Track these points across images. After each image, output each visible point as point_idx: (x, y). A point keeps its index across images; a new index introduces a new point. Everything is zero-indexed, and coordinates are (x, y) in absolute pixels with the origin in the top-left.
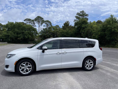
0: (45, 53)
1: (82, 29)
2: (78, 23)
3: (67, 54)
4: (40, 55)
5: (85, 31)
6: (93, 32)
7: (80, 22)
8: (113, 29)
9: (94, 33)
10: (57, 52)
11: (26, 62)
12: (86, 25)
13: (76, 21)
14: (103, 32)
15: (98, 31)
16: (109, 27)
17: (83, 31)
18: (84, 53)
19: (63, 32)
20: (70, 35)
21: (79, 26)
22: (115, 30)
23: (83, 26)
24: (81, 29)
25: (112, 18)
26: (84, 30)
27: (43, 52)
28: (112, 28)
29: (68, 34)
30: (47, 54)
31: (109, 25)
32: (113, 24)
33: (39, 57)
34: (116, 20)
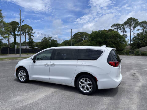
0: (35, 64)
3: (55, 66)
4: (32, 65)
10: (45, 64)
11: (22, 71)
18: (78, 67)
27: (34, 62)
30: (37, 65)
33: (31, 66)
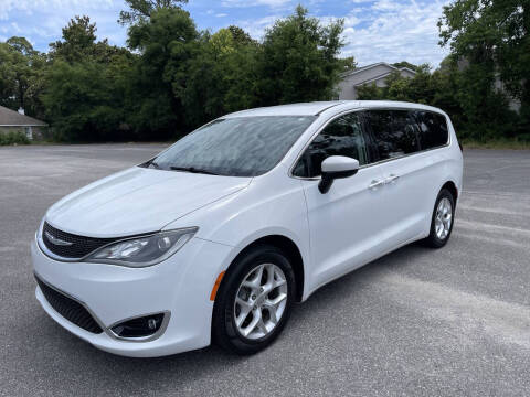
1: (170, 62)
2: (145, 28)
5: (185, 71)
6: (227, 77)
7: (160, 27)
8: (307, 69)
9: (232, 81)
12: (190, 45)
13: (136, 22)
14: (268, 80)
15: (250, 76)
16: (291, 59)
17: (181, 74)
18: (436, 171)
19: (70, 77)
20: (110, 91)
21: (155, 45)
22: (314, 74)
23: (178, 47)
24: (164, 63)
25: (301, 18)
26: (182, 68)
28: (304, 65)
29: (97, 86)
31: (294, 50)
32: (306, 47)
33: (313, 220)
34: (314, 28)
